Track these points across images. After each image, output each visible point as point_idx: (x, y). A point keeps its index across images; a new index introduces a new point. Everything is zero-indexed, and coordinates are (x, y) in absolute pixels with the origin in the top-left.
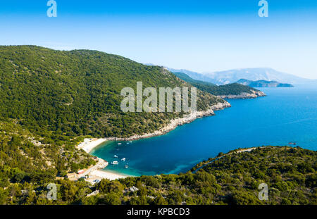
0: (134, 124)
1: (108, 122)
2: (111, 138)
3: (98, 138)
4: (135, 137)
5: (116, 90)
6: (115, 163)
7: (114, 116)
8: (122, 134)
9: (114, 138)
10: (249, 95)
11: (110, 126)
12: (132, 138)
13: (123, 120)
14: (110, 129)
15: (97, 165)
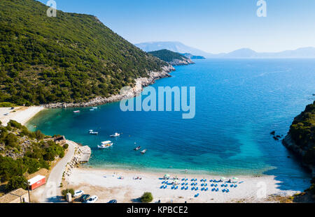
0: (89, 82)
1: (41, 79)
2: (52, 105)
3: (27, 105)
4: (98, 100)
5: (39, 31)
6: (106, 144)
7: (50, 69)
8: (73, 96)
9: (59, 104)
10: (180, 61)
11: (46, 85)
12: (93, 101)
13: (66, 74)
14: (46, 89)
15: (70, 155)
